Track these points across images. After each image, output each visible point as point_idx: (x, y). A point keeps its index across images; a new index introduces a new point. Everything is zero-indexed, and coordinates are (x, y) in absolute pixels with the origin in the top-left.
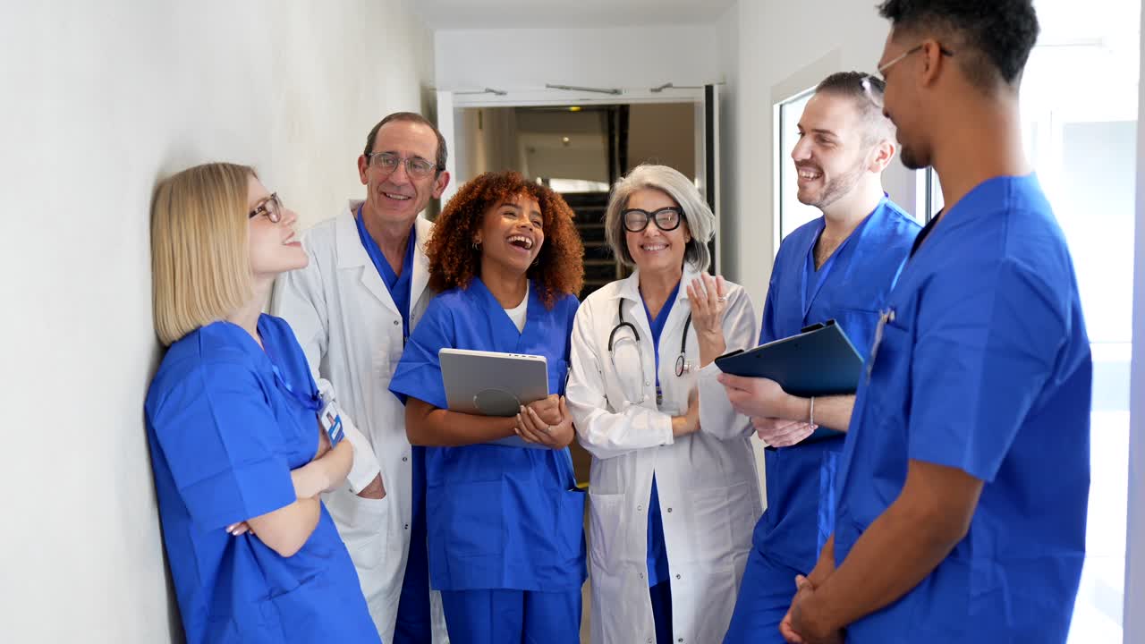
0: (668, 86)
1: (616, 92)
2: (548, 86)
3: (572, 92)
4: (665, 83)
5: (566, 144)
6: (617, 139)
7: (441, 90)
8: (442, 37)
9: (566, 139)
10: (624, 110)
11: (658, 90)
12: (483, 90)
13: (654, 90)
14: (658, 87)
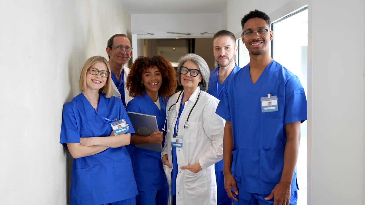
0: (206, 33)
1: (189, 34)
2: (167, 32)
3: (175, 34)
4: (205, 32)
5: (174, 50)
6: (191, 49)
7: (133, 33)
8: (133, 16)
9: (174, 49)
10: (193, 40)
11: (203, 34)
12: (147, 33)
13: (202, 34)
14: (203, 33)
